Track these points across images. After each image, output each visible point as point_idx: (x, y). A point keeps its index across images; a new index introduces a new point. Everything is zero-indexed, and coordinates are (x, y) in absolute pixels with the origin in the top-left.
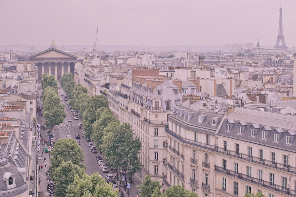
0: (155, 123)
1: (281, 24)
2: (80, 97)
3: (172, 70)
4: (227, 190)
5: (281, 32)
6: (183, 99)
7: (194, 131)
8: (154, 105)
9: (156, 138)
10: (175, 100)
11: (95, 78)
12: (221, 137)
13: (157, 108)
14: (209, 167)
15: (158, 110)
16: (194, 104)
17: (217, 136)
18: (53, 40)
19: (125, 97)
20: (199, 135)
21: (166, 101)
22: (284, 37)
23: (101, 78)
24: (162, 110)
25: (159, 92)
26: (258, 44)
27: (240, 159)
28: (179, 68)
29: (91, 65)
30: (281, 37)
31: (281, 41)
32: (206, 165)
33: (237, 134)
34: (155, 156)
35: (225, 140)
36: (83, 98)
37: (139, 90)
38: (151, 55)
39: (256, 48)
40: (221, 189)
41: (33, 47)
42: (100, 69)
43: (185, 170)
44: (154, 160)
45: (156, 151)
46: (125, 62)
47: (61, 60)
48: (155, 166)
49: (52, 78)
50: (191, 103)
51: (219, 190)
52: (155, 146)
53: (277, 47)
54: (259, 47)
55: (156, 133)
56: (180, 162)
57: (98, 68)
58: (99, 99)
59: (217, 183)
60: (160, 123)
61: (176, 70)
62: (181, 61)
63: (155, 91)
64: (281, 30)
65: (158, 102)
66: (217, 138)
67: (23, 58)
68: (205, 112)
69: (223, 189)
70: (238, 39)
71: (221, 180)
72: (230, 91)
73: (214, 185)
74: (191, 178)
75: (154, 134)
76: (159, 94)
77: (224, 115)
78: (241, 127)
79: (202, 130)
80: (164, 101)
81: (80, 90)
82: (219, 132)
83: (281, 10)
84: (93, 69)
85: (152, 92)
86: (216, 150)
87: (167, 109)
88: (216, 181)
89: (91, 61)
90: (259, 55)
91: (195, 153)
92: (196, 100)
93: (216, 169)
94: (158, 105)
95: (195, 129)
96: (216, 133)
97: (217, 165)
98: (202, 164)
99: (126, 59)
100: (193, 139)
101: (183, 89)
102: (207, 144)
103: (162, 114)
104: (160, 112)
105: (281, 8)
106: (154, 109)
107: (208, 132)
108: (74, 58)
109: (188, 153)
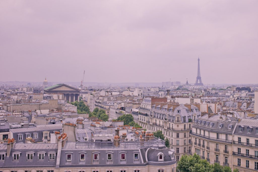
0: (177, 130)
1: (199, 69)
2: (102, 116)
3: (174, 99)
4: (241, 166)
5: (199, 74)
6: (202, 115)
7: (217, 133)
8: (176, 120)
9: (178, 139)
10: (198, 116)
11: (107, 104)
12: (236, 135)
13: (178, 121)
14: (228, 153)
15: (179, 122)
16: (211, 117)
17: (234, 135)
18: (46, 78)
19: (146, 115)
20: (220, 135)
21: (183, 116)
22: (201, 78)
23: (111, 104)
24: (181, 122)
25: (179, 111)
26: (187, 82)
27: (251, 147)
28: (178, 97)
29: (100, 95)
30: (199, 78)
31: (199, 80)
32: (226, 151)
33: (247, 133)
34: (177, 150)
35: (239, 137)
36: (104, 117)
37: (159, 111)
38: (140, 89)
39: (186, 85)
40: (237, 165)
41: (29, 83)
42: (108, 98)
43: (210, 156)
44: (176, 153)
45: (178, 147)
46: (121, 93)
47: (69, 92)
48: (177, 157)
49: (76, 104)
50: (209, 117)
51: (236, 166)
52: (177, 144)
53: (197, 84)
54: (188, 84)
55: (178, 136)
56: (206, 151)
57: (107, 98)
58: (129, 117)
59: (234, 162)
60: (181, 130)
61: (176, 98)
62: (159, 93)
63: (176, 111)
64: (199, 73)
65: (179, 118)
66: (234, 136)
67: (37, 91)
68: (222, 122)
69: (238, 165)
70: (170, 79)
71: (237, 160)
72: (215, 111)
73: (232, 163)
74: (215, 160)
75: (176, 137)
76: (179, 112)
77: (236, 123)
78: (249, 129)
79: (222, 132)
80: (182, 117)
81: (101, 111)
82: (235, 133)
83: (199, 60)
84: (103, 98)
85: (173, 111)
86: (233, 143)
87: (184, 122)
88: (233, 161)
89: (99, 93)
90: (194, 89)
91: (217, 146)
92: (212, 115)
93: (234, 154)
94: (179, 119)
95: (217, 131)
96: (233, 133)
97: (234, 151)
98: (223, 152)
99: (122, 92)
100: (216, 137)
101: (192, 110)
102: (226, 140)
103: (181, 124)
104: (180, 124)
105: (199, 59)
106: (176, 121)
107: (227, 133)
108: (78, 91)
109: (213, 146)
